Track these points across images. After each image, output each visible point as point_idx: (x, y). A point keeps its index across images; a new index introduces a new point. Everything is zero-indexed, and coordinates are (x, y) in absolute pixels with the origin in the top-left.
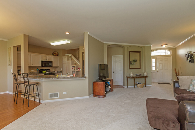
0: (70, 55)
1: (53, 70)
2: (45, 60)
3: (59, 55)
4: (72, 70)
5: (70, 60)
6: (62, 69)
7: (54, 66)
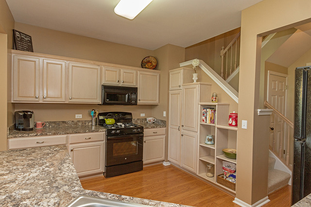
0: (195, 62)
1: (143, 115)
2: (115, 84)
3: (160, 66)
4: (203, 123)
5: (195, 81)
6: (168, 114)
7: (141, 102)
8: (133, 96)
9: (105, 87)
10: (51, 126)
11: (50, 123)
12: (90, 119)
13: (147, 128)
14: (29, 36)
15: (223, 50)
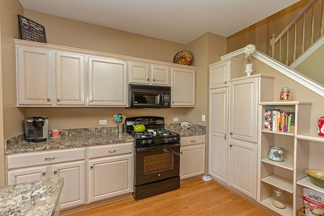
1: (176, 120)
2: (144, 82)
3: (196, 61)
4: (266, 131)
5: (249, 75)
6: (207, 118)
7: (175, 104)
8: (166, 97)
9: (133, 87)
10: (70, 135)
11: (70, 131)
12: (116, 126)
13: (184, 136)
14: (42, 26)
15: (274, 38)
